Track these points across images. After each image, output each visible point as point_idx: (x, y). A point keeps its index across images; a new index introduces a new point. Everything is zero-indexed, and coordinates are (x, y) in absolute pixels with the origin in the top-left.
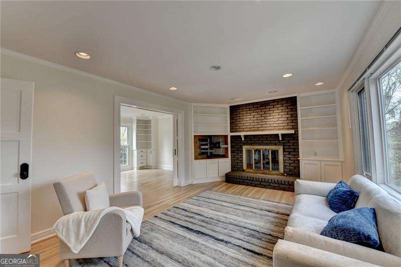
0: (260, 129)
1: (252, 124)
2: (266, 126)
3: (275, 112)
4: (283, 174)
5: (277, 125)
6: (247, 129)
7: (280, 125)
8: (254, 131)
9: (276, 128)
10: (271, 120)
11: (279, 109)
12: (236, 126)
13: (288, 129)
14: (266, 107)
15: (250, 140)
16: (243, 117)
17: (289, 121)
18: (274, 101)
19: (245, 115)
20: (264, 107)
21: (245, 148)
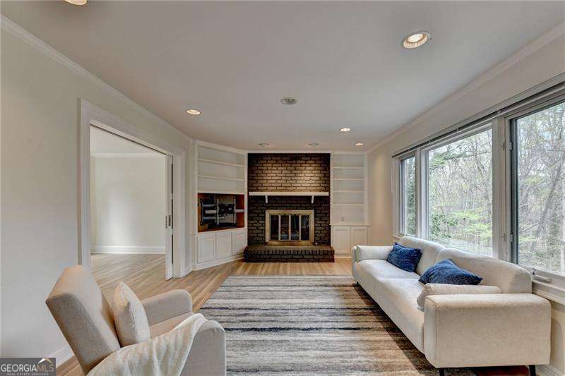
0: (288, 188)
1: (279, 181)
2: (296, 185)
3: (307, 168)
4: (314, 244)
5: (309, 185)
6: (272, 188)
7: (312, 185)
8: (281, 190)
9: (308, 188)
10: (303, 178)
11: (312, 165)
12: (257, 183)
13: (321, 191)
14: (298, 162)
15: (276, 202)
16: (267, 172)
17: (322, 182)
18: (307, 155)
19: (269, 168)
20: (294, 162)
21: (268, 214)
